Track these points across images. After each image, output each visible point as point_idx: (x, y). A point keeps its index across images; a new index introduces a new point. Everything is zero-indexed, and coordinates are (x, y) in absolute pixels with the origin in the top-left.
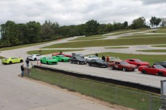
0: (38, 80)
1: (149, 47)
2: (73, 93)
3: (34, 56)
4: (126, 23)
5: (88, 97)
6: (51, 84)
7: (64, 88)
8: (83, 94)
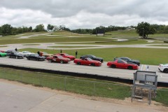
1: (53, 44)
2: (41, 88)
4: (31, 28)
5: (60, 92)
6: (10, 80)
8: (52, 89)
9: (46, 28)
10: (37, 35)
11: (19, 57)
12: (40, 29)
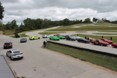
0: (55, 51)
1: (97, 32)
3: (46, 36)
4: (81, 20)
6: (65, 54)
7: (76, 58)
8: (93, 64)
9: (92, 20)
10: (85, 25)
11: (73, 40)
12: (87, 21)
